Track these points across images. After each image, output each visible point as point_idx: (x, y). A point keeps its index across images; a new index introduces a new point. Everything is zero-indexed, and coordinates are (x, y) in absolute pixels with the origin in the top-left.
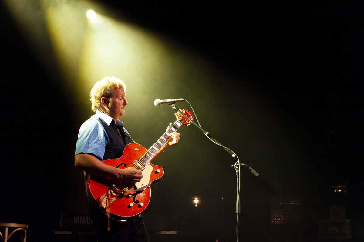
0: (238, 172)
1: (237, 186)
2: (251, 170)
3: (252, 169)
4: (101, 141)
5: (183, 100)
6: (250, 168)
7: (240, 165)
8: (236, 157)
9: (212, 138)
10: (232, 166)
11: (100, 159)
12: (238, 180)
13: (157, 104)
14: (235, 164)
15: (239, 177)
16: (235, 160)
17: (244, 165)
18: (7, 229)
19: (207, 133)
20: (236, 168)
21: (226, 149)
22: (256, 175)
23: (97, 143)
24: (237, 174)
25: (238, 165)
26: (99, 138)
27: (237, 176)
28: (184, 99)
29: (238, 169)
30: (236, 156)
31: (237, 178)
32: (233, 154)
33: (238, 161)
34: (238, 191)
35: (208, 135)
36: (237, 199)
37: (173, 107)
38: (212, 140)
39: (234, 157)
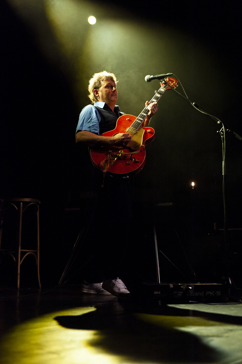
0: (223, 137)
1: (223, 150)
2: (235, 135)
3: (237, 134)
4: (94, 120)
5: (171, 75)
6: (234, 133)
7: (225, 131)
8: (221, 124)
9: (199, 108)
10: (218, 132)
11: (97, 134)
12: (224, 144)
13: (147, 80)
14: (221, 130)
15: (224, 142)
16: (220, 126)
17: (228, 130)
18: (22, 203)
19: (194, 103)
20: (222, 134)
21: (212, 117)
22: (240, 139)
23: (91, 122)
24: (222, 139)
25: (223, 130)
26: (92, 118)
27: (223, 141)
28: (172, 74)
29: (223, 135)
30: (221, 123)
31: (223, 143)
32: (218, 121)
33: (223, 127)
34: (223, 155)
35: (194, 105)
36: (223, 162)
37: (162, 81)
38: (199, 110)
39: (219, 124)
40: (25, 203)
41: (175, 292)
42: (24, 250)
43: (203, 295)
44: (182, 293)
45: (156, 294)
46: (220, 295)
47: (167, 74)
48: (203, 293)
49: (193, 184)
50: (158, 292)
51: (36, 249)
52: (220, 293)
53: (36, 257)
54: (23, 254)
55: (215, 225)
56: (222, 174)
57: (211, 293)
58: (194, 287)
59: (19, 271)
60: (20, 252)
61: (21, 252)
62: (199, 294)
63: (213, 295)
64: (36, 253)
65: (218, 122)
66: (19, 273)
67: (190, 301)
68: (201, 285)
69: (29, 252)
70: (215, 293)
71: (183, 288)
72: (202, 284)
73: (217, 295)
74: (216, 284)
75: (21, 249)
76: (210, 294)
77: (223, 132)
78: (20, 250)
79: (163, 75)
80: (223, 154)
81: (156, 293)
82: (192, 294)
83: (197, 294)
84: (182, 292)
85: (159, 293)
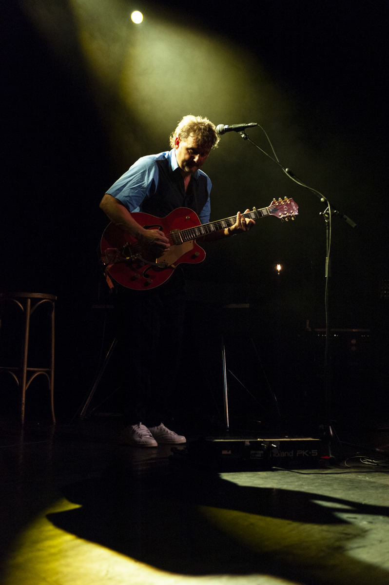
0: (329, 222)
1: (327, 241)
2: (346, 219)
3: (348, 218)
5: (255, 126)
6: (345, 216)
7: (331, 212)
8: (325, 202)
9: (294, 177)
10: (320, 213)
12: (329, 232)
13: (220, 131)
14: (325, 212)
15: (329, 229)
16: (325, 204)
17: (336, 212)
18: (29, 300)
19: (287, 170)
20: (326, 217)
21: (313, 191)
22: (352, 226)
24: (327, 225)
25: (328, 212)
27: (327, 227)
28: (256, 124)
29: (328, 218)
30: (325, 200)
31: (327, 231)
32: (322, 197)
33: (329, 207)
34: (327, 248)
35: (288, 172)
36: (327, 258)
37: (242, 135)
38: (294, 180)
39: (323, 202)
40: (35, 301)
41: (252, 452)
42: (32, 369)
43: (292, 455)
44: (262, 454)
45: (225, 455)
46: (316, 455)
47: (249, 124)
48: (292, 453)
49: (279, 268)
50: (228, 452)
51: (50, 367)
52: (316, 453)
53: (49, 378)
54: (30, 374)
55: (308, 323)
56: (325, 276)
57: (304, 453)
58: (279, 444)
59: (24, 399)
60: (25, 371)
61: (27, 371)
62: (287, 454)
63: (307, 455)
64: (49, 373)
65: (322, 199)
66: (24, 401)
67: (274, 467)
68: (289, 441)
69: (39, 372)
70: (310, 453)
71: (264, 446)
72: (292, 440)
73: (313, 455)
74: (312, 439)
75: (28, 367)
76: (302, 454)
77: (328, 214)
78: (25, 369)
79: (242, 125)
80: (327, 246)
81: (224, 452)
82: (277, 455)
83: (284, 454)
84: (262, 452)
85: (230, 452)
